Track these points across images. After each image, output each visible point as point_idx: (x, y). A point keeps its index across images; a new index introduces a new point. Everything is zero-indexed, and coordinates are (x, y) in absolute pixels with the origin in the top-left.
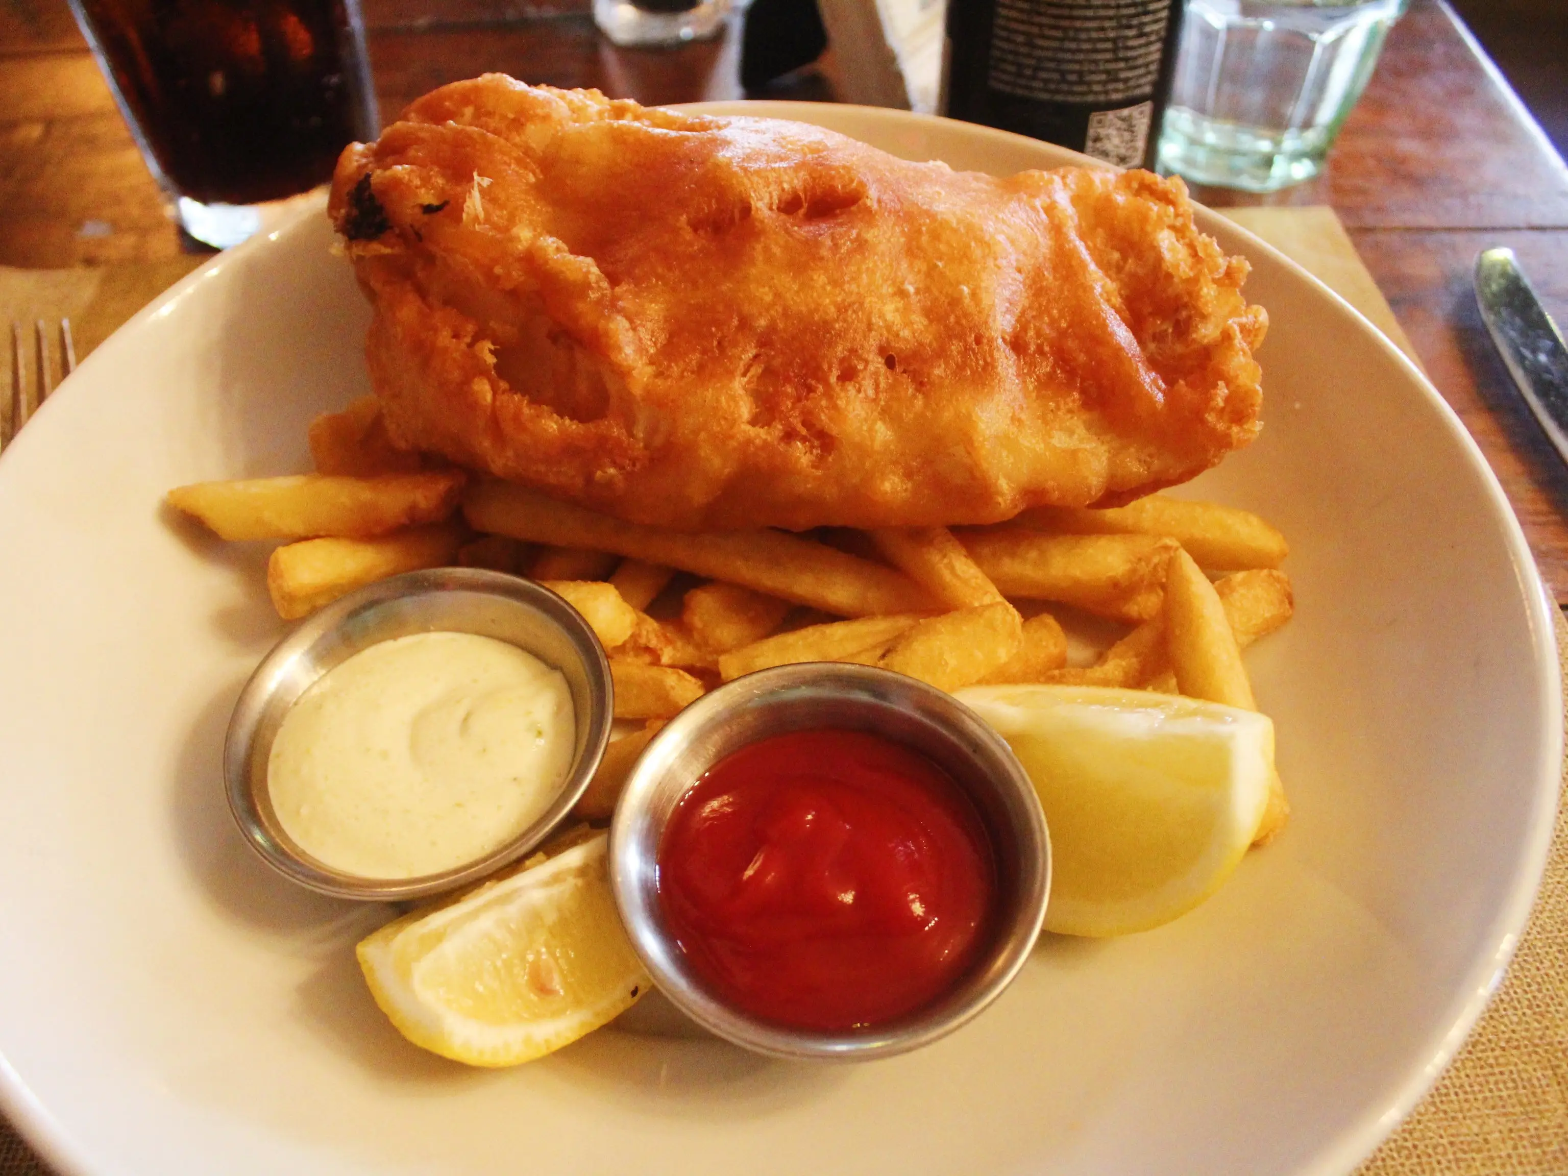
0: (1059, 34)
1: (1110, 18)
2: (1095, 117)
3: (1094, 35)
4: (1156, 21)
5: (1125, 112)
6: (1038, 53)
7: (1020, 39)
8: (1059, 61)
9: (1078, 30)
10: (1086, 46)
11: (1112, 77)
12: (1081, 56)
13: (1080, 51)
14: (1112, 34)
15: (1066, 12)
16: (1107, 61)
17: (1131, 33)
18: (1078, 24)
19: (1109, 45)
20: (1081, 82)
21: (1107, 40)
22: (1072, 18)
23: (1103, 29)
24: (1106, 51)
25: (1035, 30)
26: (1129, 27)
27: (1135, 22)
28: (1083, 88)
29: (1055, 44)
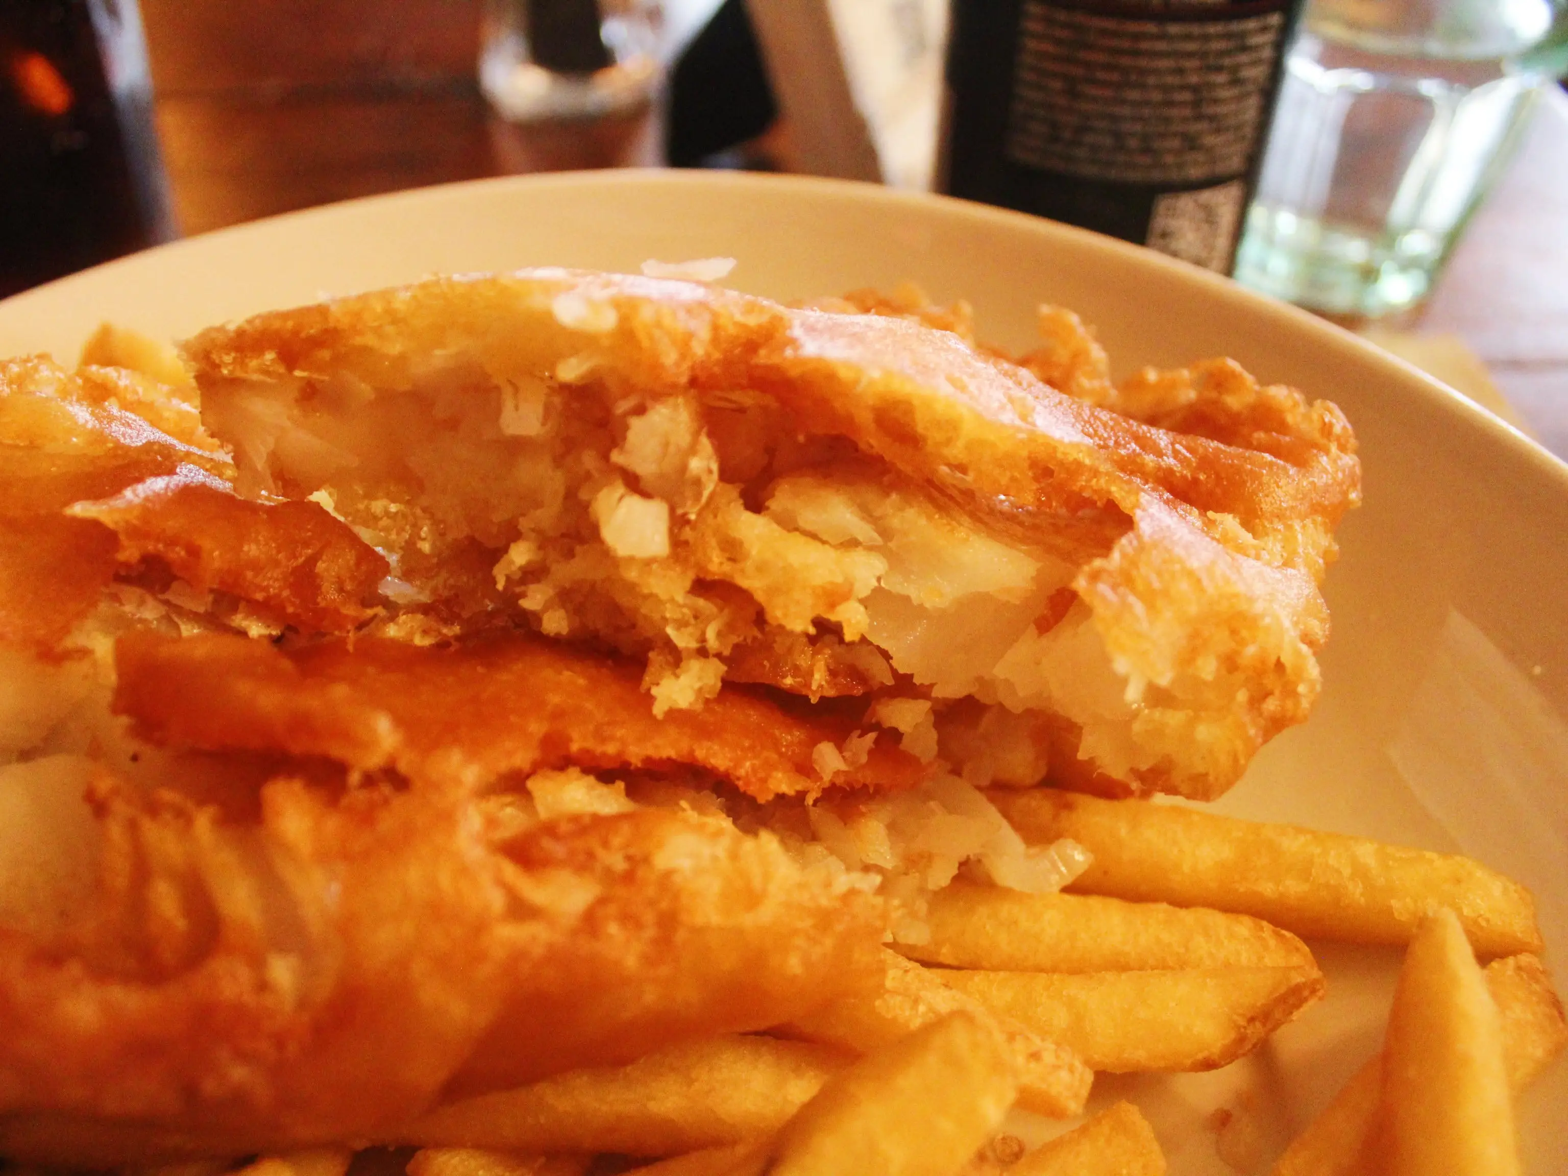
0: (1115, 77)
1: (1190, 55)
2: (1163, 205)
3: (1170, 80)
4: (1254, 63)
5: (1206, 196)
6: (1084, 106)
7: (1057, 85)
8: (1114, 118)
9: (1142, 72)
10: (1156, 96)
11: (1191, 143)
12: (1146, 112)
13: (1147, 103)
14: (1194, 79)
15: (1126, 44)
16: (1185, 120)
17: (1221, 78)
18: (1143, 62)
19: (1186, 96)
20: (1147, 150)
21: (1183, 88)
22: (1137, 53)
23: (1180, 71)
24: (1183, 104)
25: (1079, 72)
26: (1219, 69)
27: (1227, 61)
28: (1147, 160)
29: (1108, 93)
